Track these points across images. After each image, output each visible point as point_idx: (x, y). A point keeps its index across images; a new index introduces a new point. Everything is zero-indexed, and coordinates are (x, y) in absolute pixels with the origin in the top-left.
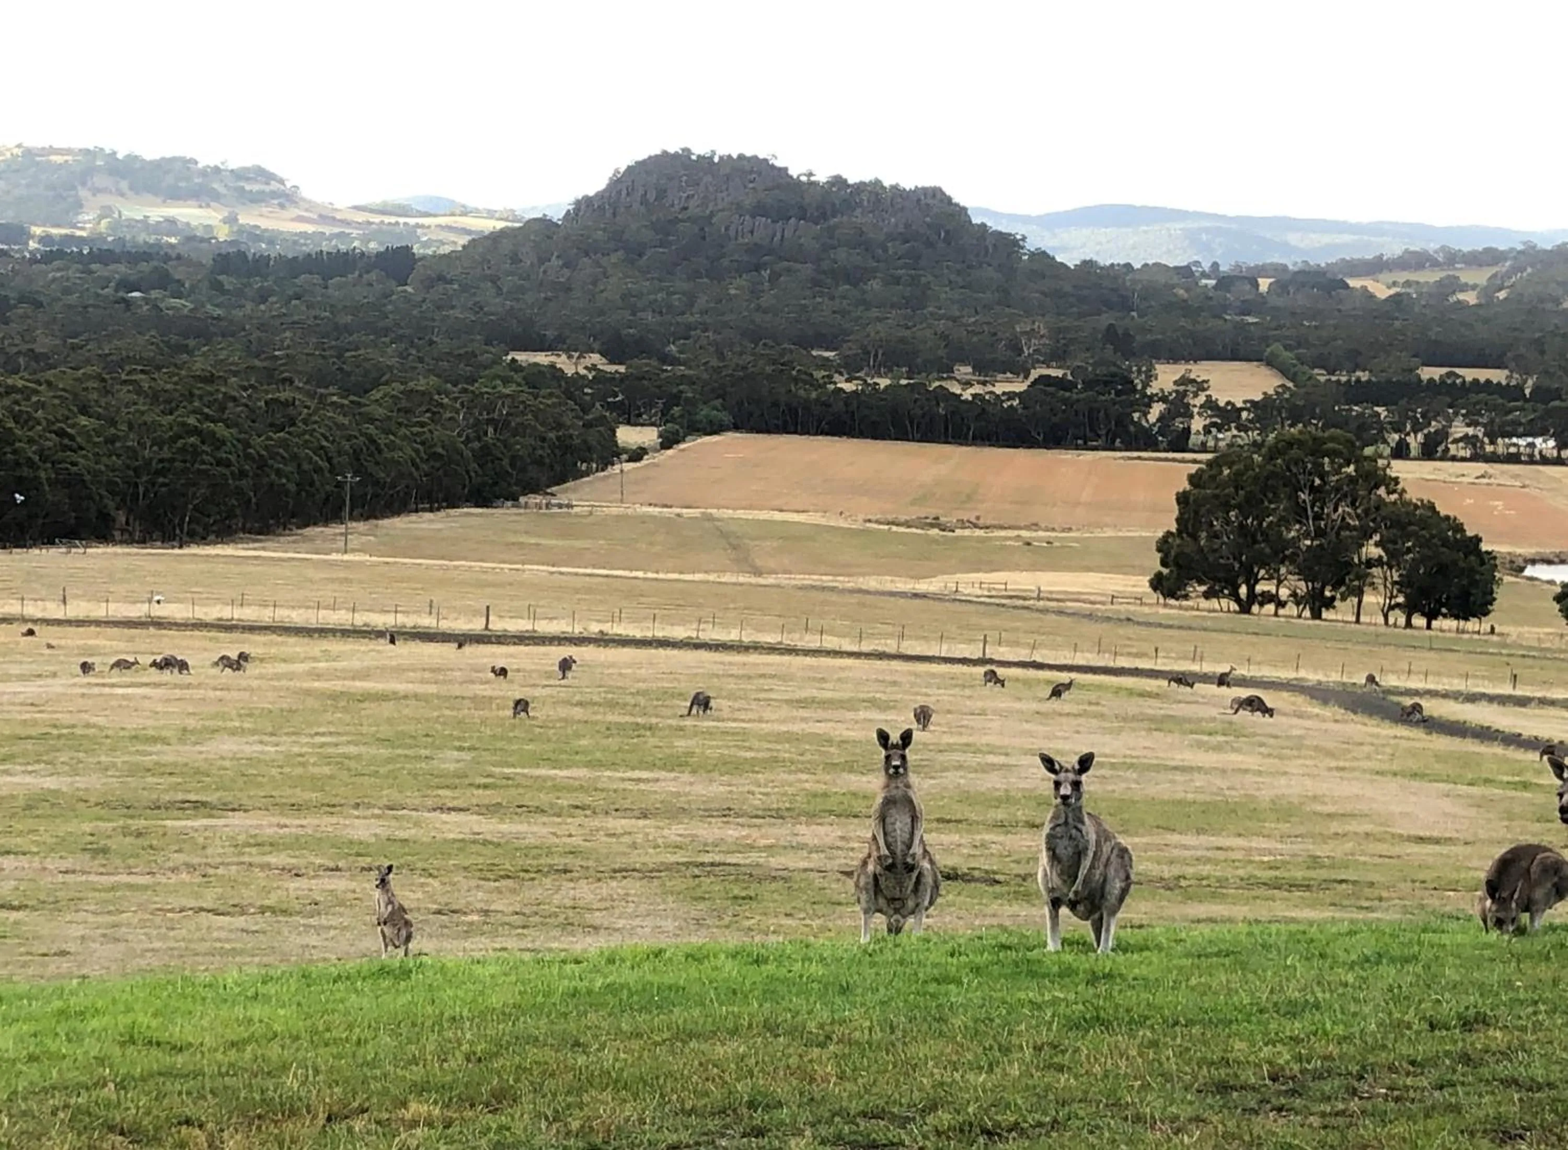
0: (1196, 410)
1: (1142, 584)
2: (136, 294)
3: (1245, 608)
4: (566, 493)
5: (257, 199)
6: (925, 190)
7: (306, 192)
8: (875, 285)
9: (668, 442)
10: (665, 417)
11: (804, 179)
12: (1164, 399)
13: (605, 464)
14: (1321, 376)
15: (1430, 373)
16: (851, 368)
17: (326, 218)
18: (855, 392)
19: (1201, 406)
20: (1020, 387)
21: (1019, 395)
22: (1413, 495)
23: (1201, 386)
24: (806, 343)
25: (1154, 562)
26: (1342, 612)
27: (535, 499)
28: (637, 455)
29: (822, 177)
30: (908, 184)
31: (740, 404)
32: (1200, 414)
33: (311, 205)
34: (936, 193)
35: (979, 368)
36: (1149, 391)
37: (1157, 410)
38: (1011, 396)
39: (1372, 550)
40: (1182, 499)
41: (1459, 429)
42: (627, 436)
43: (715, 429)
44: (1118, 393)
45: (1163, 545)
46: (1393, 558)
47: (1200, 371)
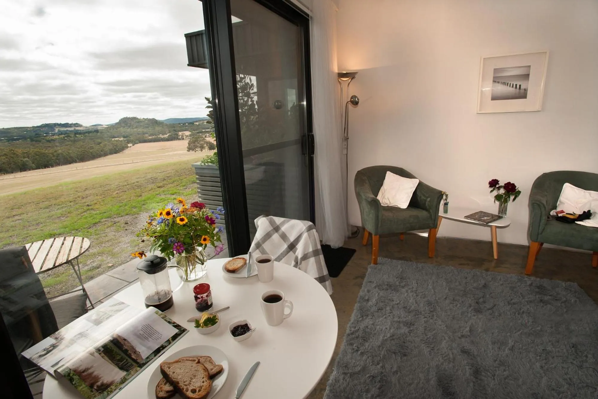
0: (184, 136)
1: (186, 151)
3: (195, 152)
4: (124, 151)
5: (77, 126)
7: (83, 125)
9: (133, 145)
10: (132, 143)
13: (127, 148)
14: (194, 132)
15: (203, 130)
16: (150, 136)
17: (86, 128)
20: (167, 136)
22: (208, 140)
23: (184, 134)
24: (144, 134)
25: (187, 149)
26: (204, 151)
27: (121, 152)
28: (131, 147)
29: (142, 118)
30: (151, 118)
33: (84, 126)
34: (154, 119)
35: (162, 134)
36: (179, 135)
37: (181, 136)
39: (205, 145)
40: (188, 143)
41: (207, 135)
42: (129, 145)
43: (137, 143)
44: (176, 135)
45: (187, 147)
46: (207, 145)
47: (184, 132)
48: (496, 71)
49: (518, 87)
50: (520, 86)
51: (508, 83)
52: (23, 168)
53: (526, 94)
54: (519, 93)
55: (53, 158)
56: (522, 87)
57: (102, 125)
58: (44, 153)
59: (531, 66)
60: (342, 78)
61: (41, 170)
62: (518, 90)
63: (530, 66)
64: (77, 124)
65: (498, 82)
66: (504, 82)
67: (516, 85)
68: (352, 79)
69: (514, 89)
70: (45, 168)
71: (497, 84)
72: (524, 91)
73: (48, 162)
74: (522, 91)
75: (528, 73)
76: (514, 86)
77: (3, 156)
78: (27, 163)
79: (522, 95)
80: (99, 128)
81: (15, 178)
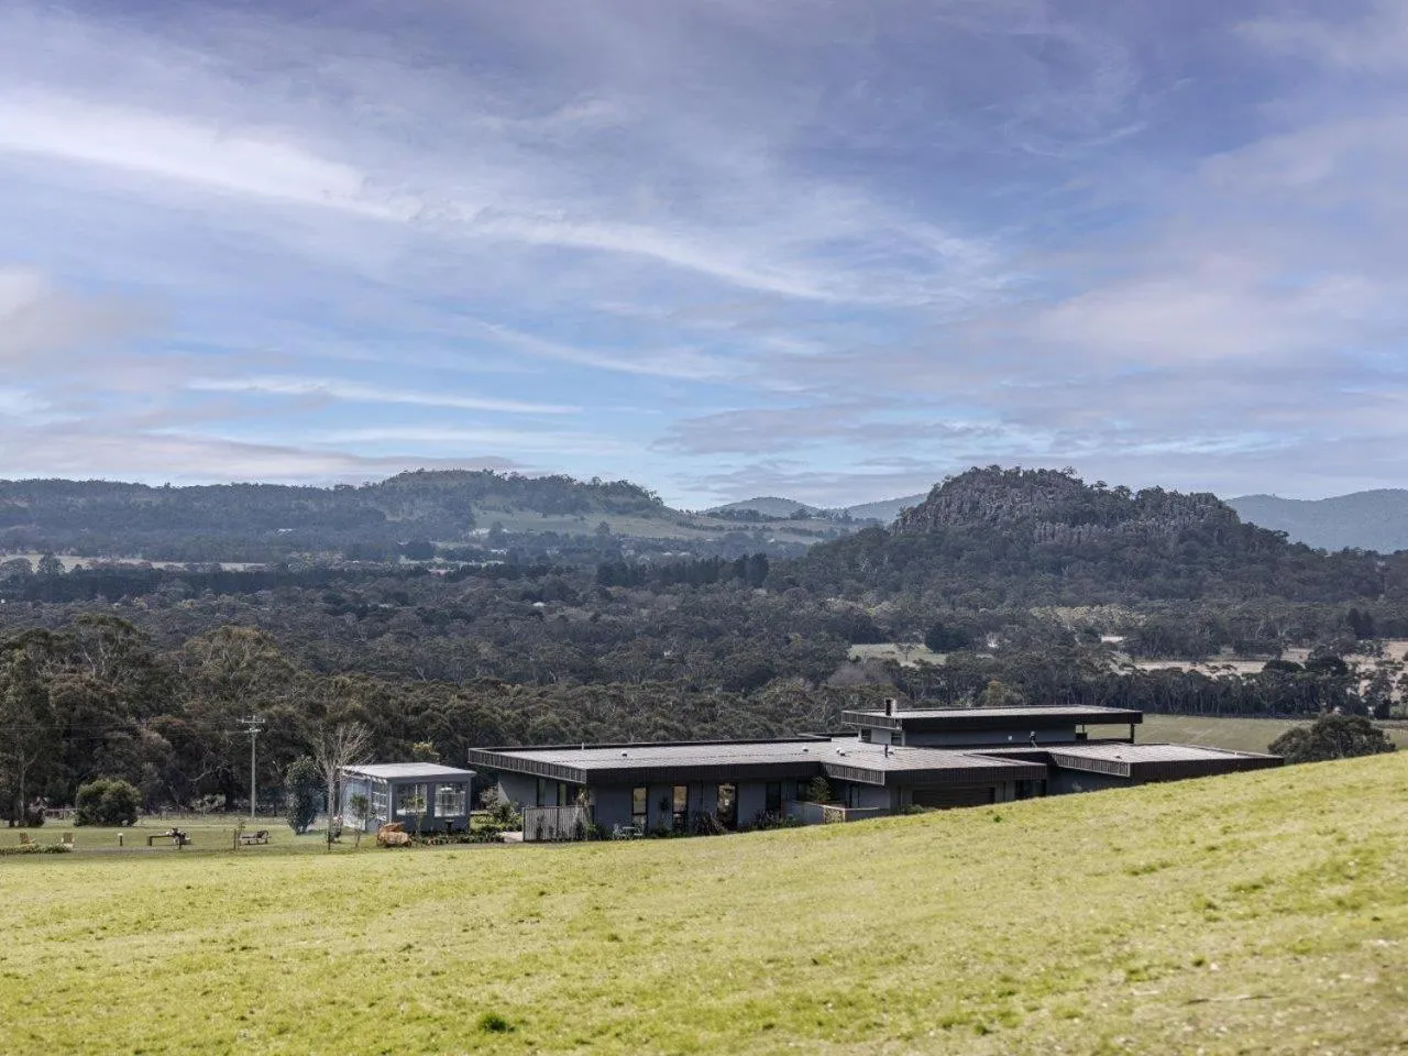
0: (1394, 685)
2: (539, 604)
5: (624, 510)
6: (1199, 496)
8: (1158, 578)
11: (1096, 489)
12: (1369, 677)
18: (1127, 676)
19: (1399, 682)
20: (1256, 669)
21: (1255, 676)
29: (1111, 486)
30: (1186, 491)
31: (1036, 687)
32: (1398, 688)
34: (1211, 498)
36: (1358, 671)
37: (1364, 685)
38: (1248, 676)
44: (1334, 673)
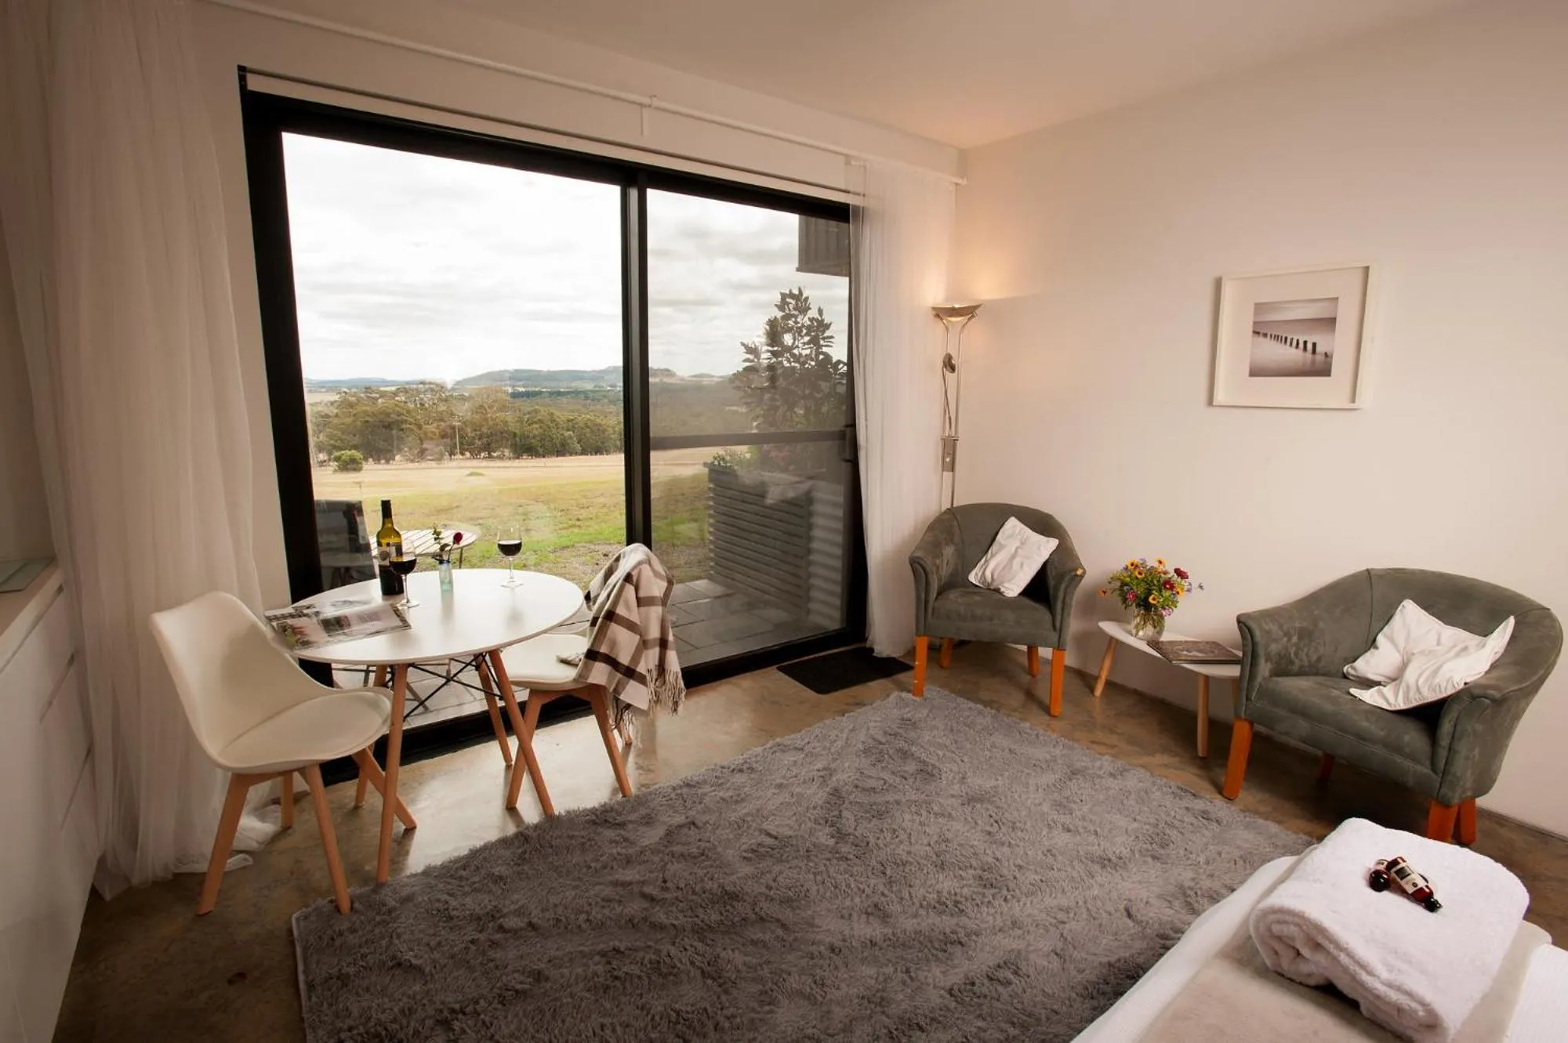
48: (1259, 308)
49: (1310, 346)
50: (1314, 345)
51: (1286, 338)
52: (561, 449)
53: (1330, 365)
54: (1313, 362)
55: (613, 436)
56: (1318, 349)
57: (712, 376)
58: (600, 425)
59: (1340, 301)
60: (950, 316)
61: (589, 457)
62: (1309, 355)
63: (1336, 299)
64: (668, 370)
65: (1265, 335)
66: (1277, 334)
67: (1305, 343)
68: (969, 319)
69: (1300, 352)
70: (596, 454)
71: (1261, 339)
72: (1324, 357)
73: (603, 443)
74: (1319, 358)
75: (1332, 316)
76: (1301, 345)
77: (536, 423)
78: (569, 441)
79: (1323, 370)
80: (706, 381)
81: (546, 467)
